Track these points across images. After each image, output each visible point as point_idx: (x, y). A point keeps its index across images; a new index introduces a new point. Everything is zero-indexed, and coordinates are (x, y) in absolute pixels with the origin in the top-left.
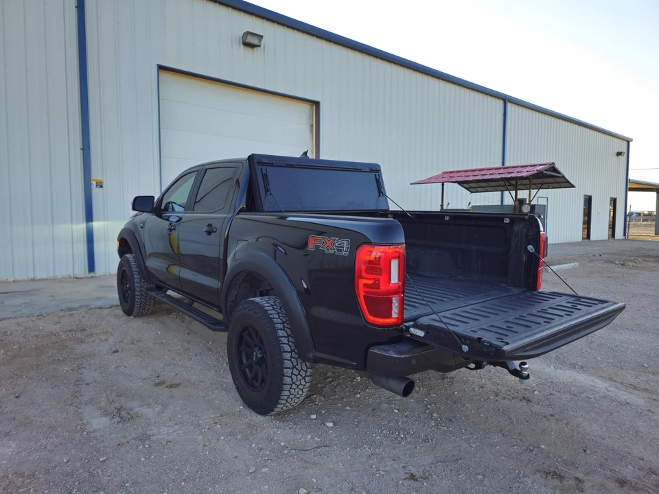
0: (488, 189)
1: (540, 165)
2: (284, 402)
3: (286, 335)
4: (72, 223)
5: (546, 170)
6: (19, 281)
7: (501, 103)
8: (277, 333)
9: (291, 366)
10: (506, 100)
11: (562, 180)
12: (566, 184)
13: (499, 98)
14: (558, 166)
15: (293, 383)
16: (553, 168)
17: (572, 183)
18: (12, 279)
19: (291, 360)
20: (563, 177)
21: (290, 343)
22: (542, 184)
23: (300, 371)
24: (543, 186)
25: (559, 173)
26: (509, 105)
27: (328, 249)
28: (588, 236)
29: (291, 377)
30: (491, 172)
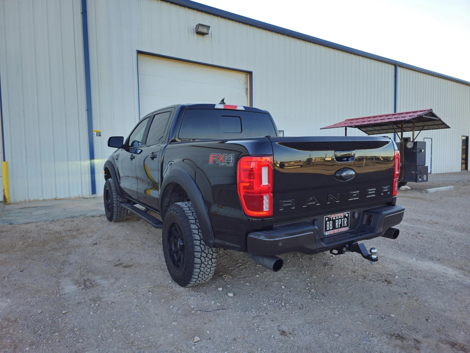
0: (381, 131)
1: (421, 111)
2: (197, 277)
3: (197, 228)
4: (80, 161)
5: (425, 115)
6: (46, 200)
7: (392, 68)
8: (190, 226)
9: (200, 250)
10: (396, 65)
11: (440, 123)
12: (444, 126)
13: (391, 64)
14: (434, 112)
15: (202, 263)
16: (431, 113)
17: (448, 124)
18: (42, 199)
19: (200, 246)
20: (440, 120)
21: (200, 234)
22: (423, 126)
23: (207, 254)
24: (424, 128)
25: (436, 117)
26: (399, 69)
27: (221, 163)
28: (466, 168)
29: (200, 258)
30: (382, 118)
